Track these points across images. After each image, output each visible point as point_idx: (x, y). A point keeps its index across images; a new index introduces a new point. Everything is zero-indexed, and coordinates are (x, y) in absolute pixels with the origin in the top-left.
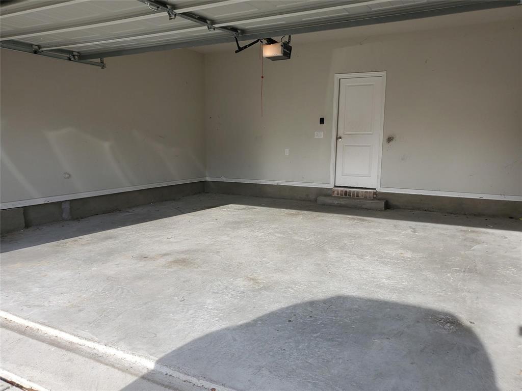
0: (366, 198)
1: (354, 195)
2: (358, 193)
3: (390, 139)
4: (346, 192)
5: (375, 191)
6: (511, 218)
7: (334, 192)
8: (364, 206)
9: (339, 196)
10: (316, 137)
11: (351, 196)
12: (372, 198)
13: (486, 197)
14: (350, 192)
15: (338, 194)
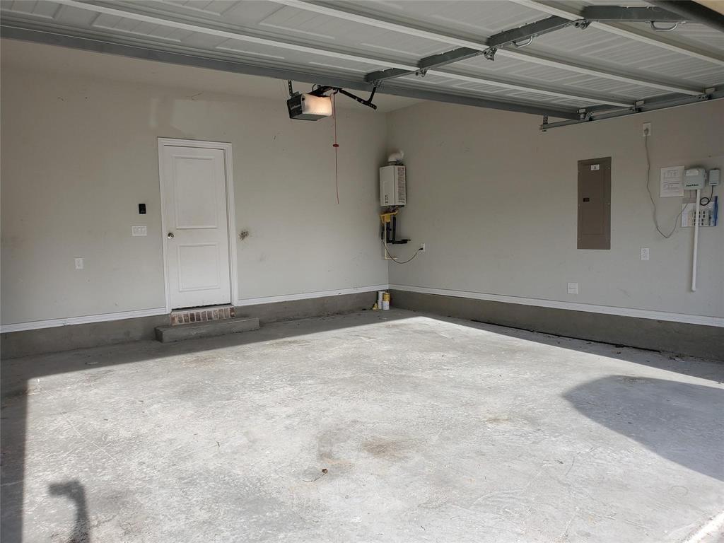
0: (221, 319)
1: (204, 318)
2: (209, 314)
3: (244, 235)
4: (192, 315)
5: (232, 307)
6: (365, 310)
7: (173, 319)
8: (235, 330)
9: (184, 323)
10: (134, 235)
11: (200, 320)
12: (230, 317)
13: (344, 292)
14: (198, 315)
15: (180, 321)
